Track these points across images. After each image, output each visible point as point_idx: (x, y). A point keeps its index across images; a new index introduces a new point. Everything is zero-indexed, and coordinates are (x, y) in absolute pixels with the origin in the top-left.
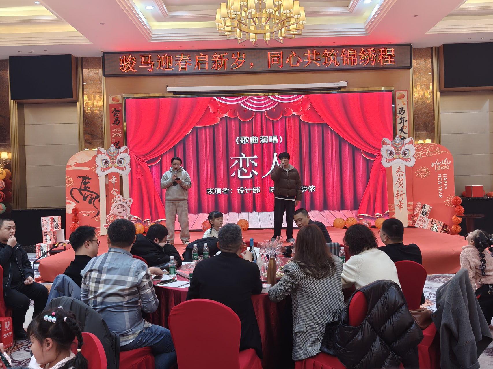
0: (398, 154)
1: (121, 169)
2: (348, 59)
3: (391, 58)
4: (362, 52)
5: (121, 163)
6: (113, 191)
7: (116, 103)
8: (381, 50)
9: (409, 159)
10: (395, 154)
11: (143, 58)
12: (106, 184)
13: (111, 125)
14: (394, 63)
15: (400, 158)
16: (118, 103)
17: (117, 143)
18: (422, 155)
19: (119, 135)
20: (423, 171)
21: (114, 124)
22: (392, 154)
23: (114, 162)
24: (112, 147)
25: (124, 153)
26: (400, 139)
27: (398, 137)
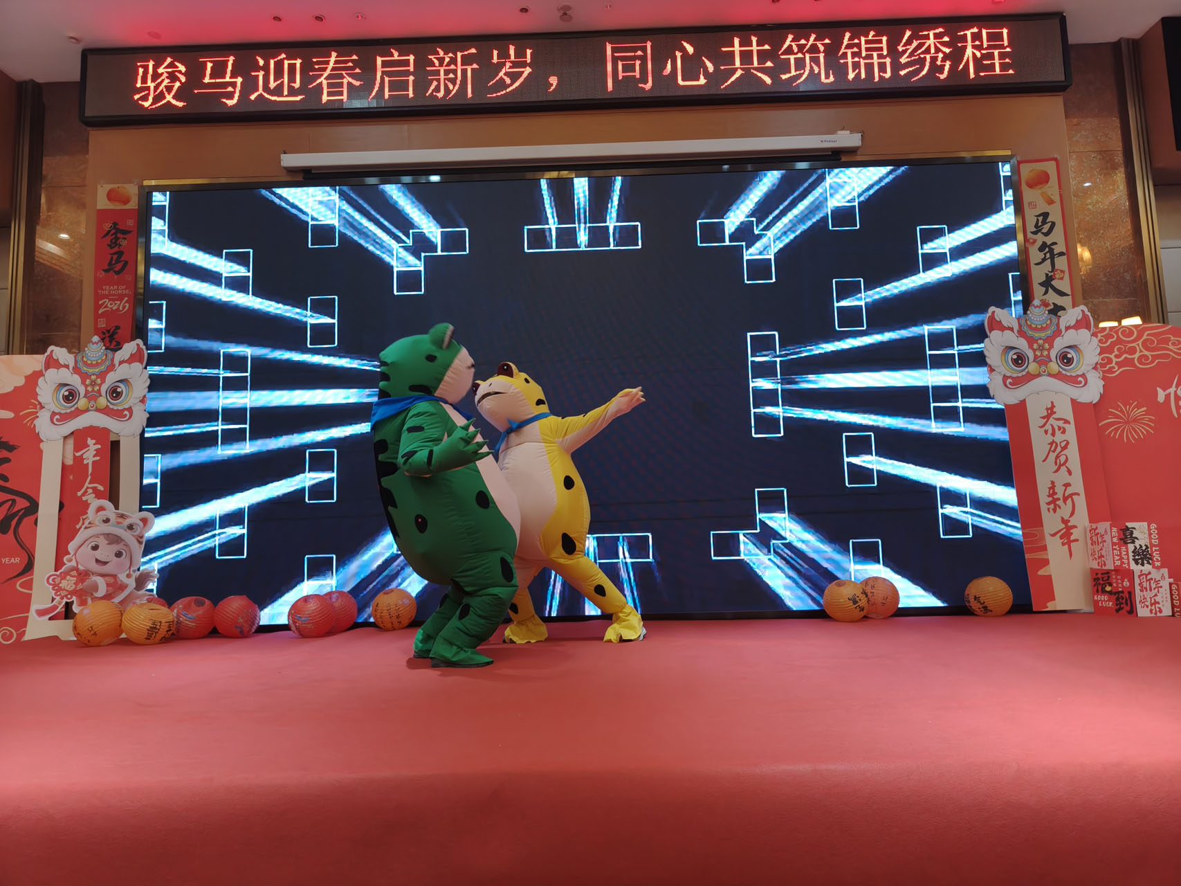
1: (118, 414)
2: (862, 62)
3: (1002, 56)
4: (904, 40)
5: (119, 395)
6: (86, 492)
7: (119, 206)
8: (966, 32)
9: (1080, 379)
10: (1031, 359)
11: (209, 65)
14: (1011, 71)
15: (1050, 375)
17: (111, 331)
18: (1120, 364)
19: (120, 304)
20: (1128, 419)
21: (106, 271)
22: (1022, 362)
23: (95, 392)
24: (93, 344)
25: (130, 364)
26: (1045, 313)
27: (1039, 307)
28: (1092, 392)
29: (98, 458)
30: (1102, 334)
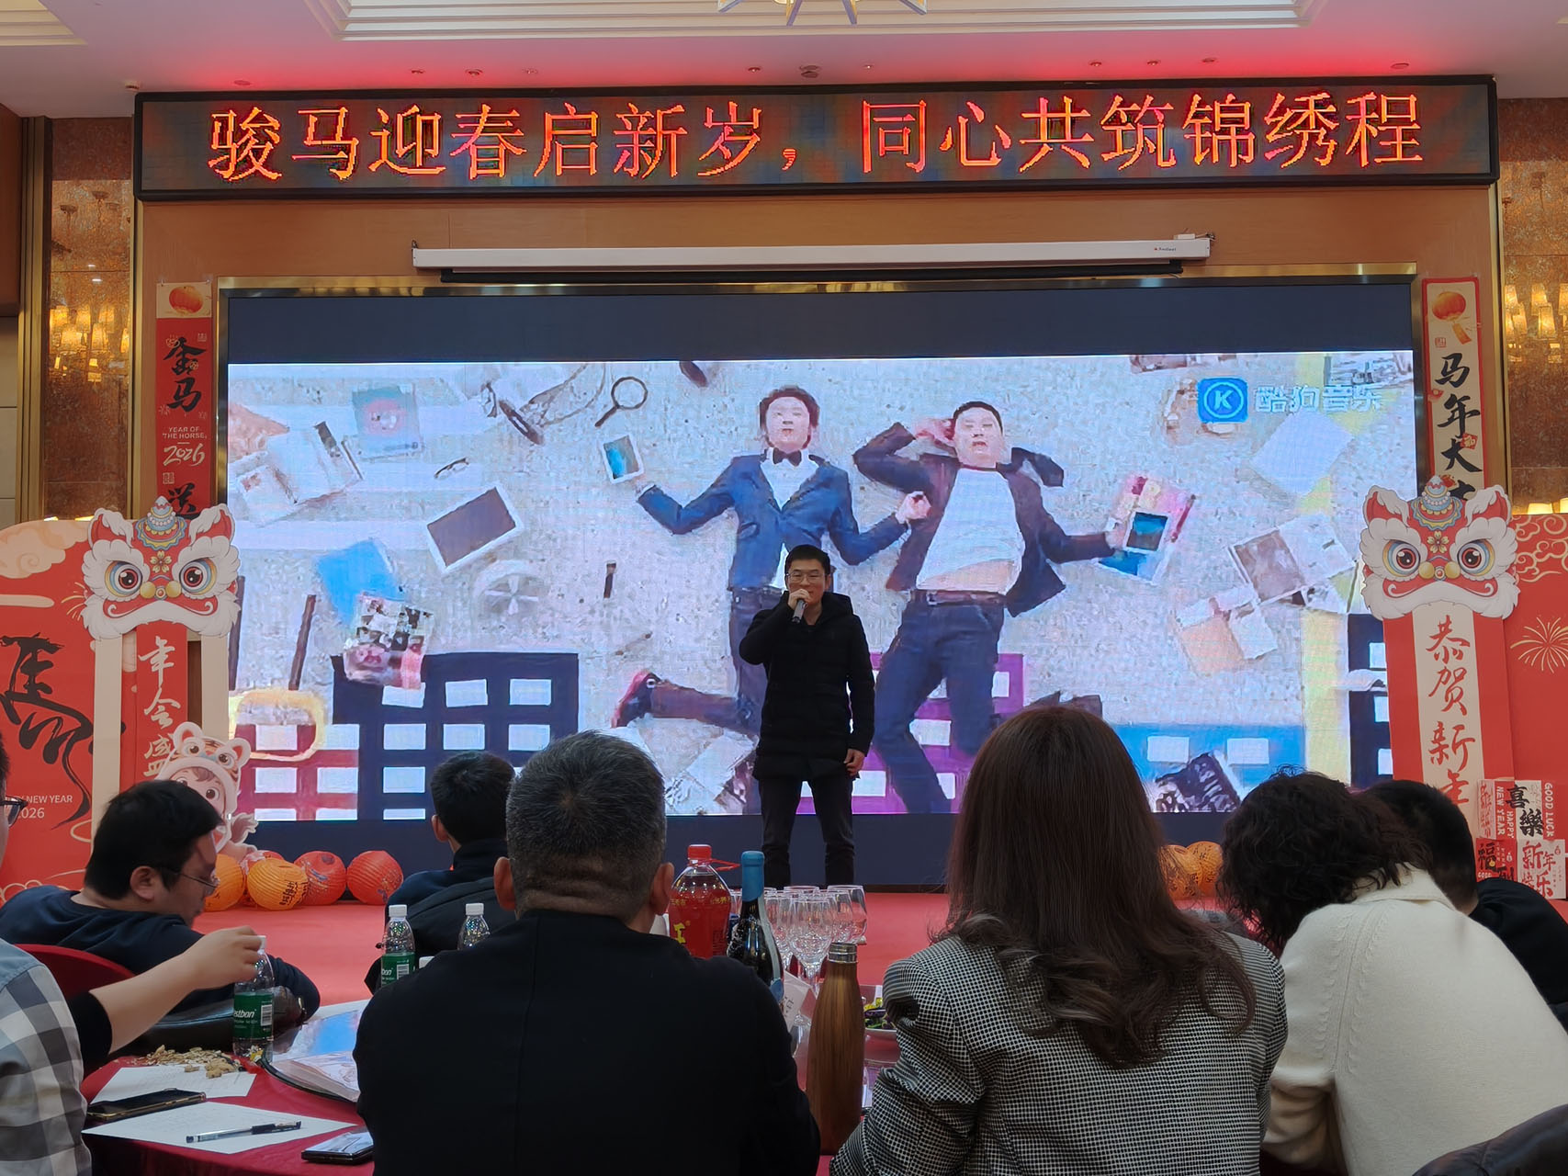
0: (1439, 561)
1: (197, 606)
2: (1216, 138)
3: (1407, 135)
4: (1274, 109)
5: (198, 579)
6: (156, 709)
7: (187, 315)
8: (1359, 100)
9: (1488, 585)
10: (1424, 557)
11: (313, 120)
12: (123, 672)
13: (158, 415)
14: (1417, 158)
15: (1448, 580)
16: (198, 315)
17: (182, 491)
18: (1542, 567)
19: (192, 454)
20: (1548, 640)
21: (172, 406)
22: (1411, 562)
23: (164, 574)
24: (159, 508)
25: (211, 537)
26: (1445, 495)
27: (1439, 487)
28: (1502, 603)
29: (171, 664)
30: (1522, 525)
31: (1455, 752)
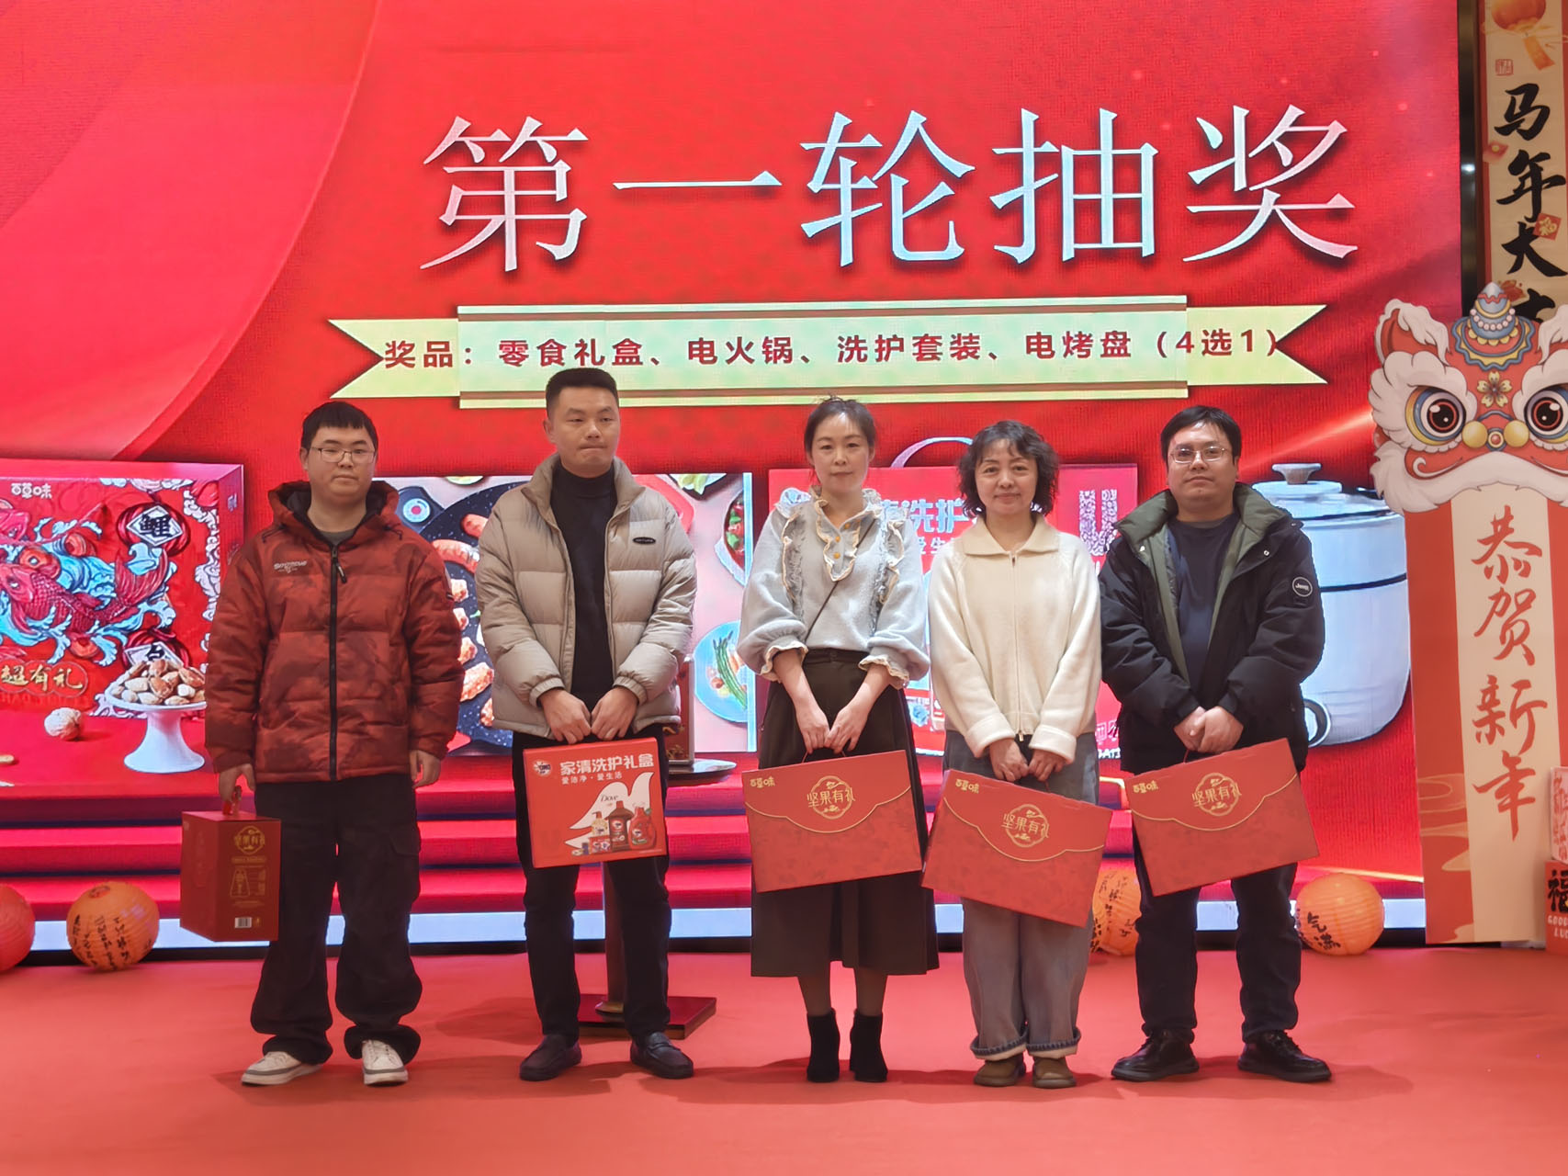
22: (1450, 421)
27: (1497, 300)
31: (1515, 725)
